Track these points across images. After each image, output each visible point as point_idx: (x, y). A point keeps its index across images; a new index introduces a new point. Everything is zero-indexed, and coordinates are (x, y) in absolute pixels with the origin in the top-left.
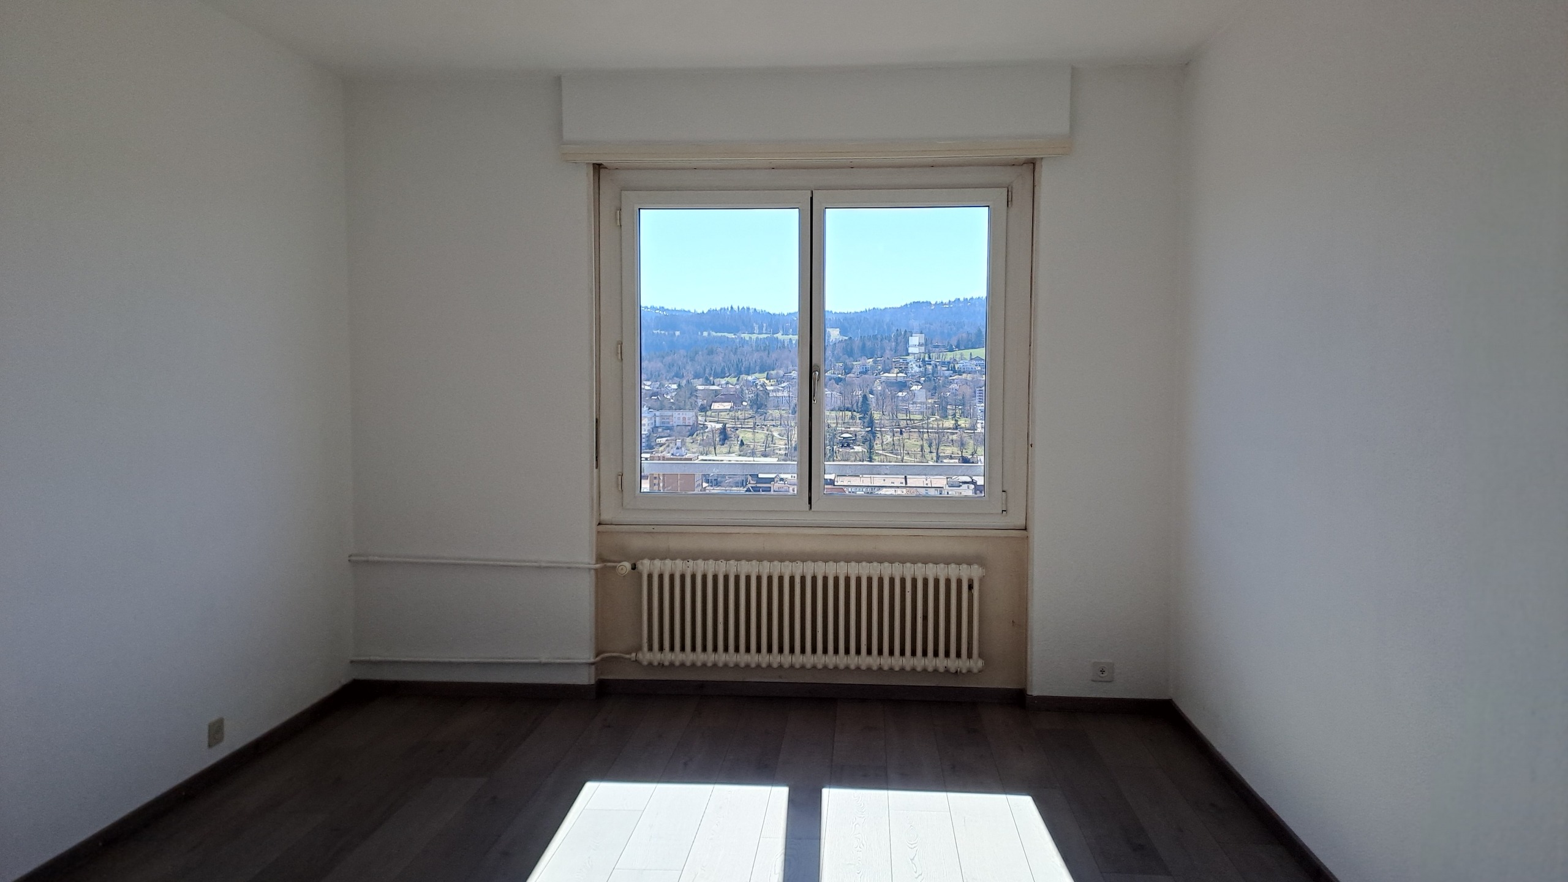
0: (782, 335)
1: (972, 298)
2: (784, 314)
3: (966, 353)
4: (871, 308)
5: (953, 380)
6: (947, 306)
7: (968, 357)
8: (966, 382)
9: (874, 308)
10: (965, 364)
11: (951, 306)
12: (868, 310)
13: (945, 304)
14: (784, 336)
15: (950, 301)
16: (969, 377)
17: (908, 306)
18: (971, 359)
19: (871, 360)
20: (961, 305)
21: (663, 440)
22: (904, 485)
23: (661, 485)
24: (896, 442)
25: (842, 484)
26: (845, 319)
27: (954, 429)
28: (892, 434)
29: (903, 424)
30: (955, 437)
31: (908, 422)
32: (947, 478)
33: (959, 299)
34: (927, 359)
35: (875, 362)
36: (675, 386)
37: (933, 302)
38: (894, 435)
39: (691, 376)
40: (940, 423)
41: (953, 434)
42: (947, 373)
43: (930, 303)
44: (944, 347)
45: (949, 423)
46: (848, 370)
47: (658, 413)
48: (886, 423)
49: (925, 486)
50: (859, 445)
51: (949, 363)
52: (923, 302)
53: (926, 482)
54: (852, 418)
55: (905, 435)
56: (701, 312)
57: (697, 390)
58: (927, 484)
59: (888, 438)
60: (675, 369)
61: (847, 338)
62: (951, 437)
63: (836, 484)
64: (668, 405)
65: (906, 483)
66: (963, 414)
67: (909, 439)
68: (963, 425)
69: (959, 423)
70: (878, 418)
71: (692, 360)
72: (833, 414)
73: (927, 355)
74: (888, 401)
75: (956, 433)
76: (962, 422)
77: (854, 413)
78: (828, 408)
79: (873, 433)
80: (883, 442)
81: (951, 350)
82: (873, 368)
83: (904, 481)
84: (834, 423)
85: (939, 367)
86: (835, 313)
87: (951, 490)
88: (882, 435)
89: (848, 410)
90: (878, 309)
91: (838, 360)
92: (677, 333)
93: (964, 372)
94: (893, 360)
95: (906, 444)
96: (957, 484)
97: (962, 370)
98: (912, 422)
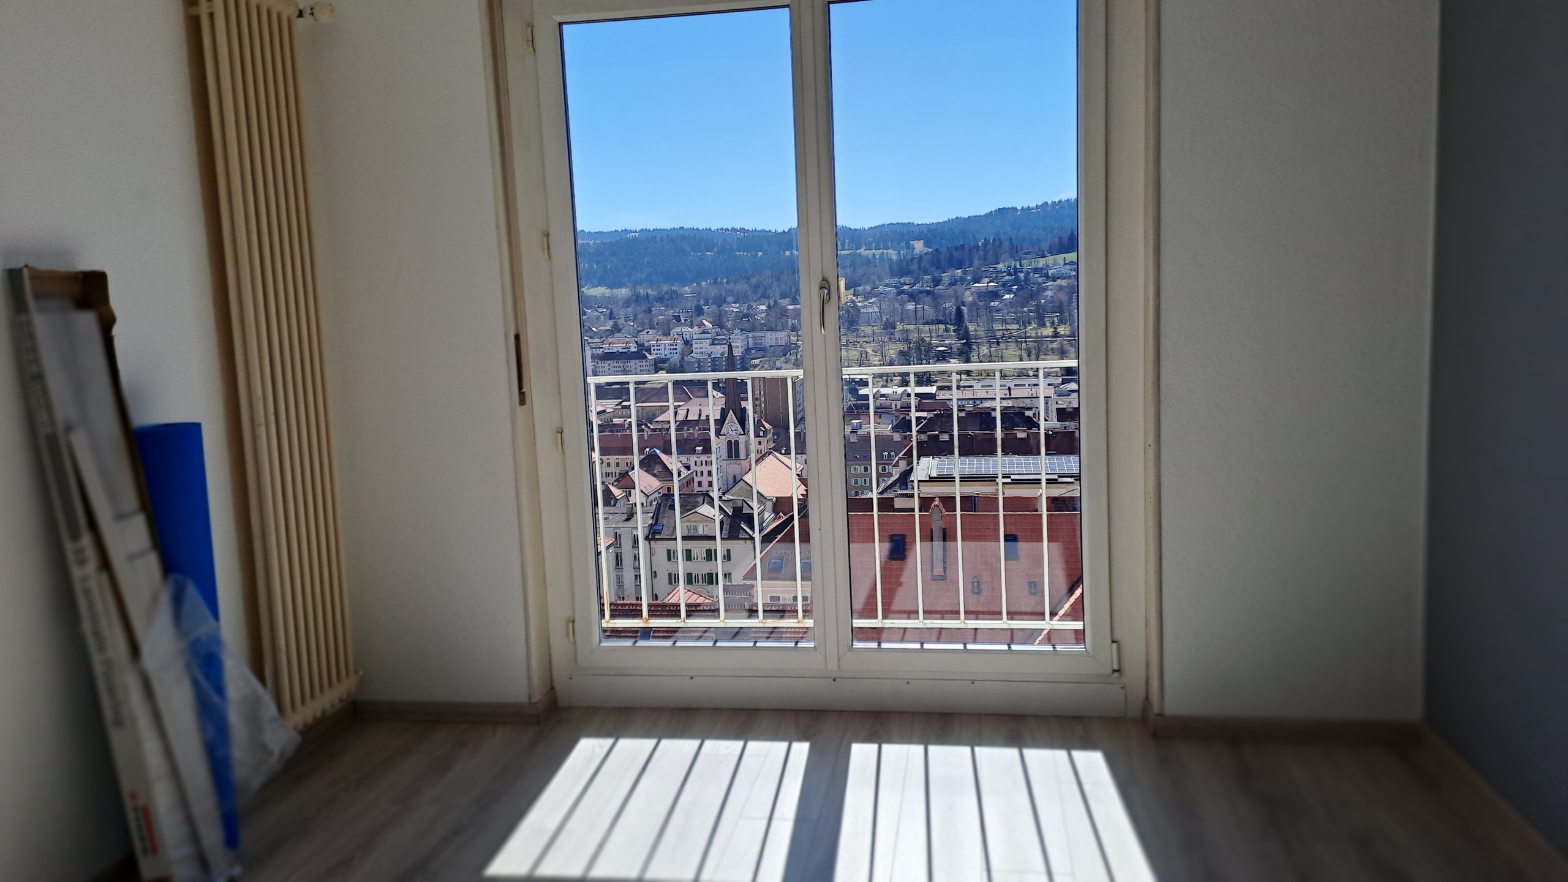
0: (865, 250)
1: (1060, 201)
2: (865, 229)
3: (1060, 258)
4: (954, 217)
5: (1047, 286)
6: (1035, 211)
7: (1062, 262)
8: (1061, 288)
9: (957, 218)
10: (1058, 269)
11: (1039, 210)
12: (951, 219)
13: (1032, 209)
14: (867, 251)
15: (1037, 206)
16: (1064, 283)
17: (994, 213)
18: (1065, 264)
19: (960, 271)
20: (1049, 208)
21: (757, 361)
22: (1008, 396)
23: (763, 405)
24: (993, 354)
25: (943, 397)
26: (929, 230)
27: (1053, 337)
28: (988, 345)
29: (999, 334)
30: (1055, 345)
31: (1005, 332)
32: (1055, 387)
33: (1047, 203)
34: (1018, 266)
35: (964, 273)
36: (763, 307)
37: (1019, 208)
38: (991, 347)
39: (778, 296)
40: (1039, 331)
41: (1052, 342)
42: (1040, 280)
43: (1016, 208)
44: (1035, 253)
45: (1048, 331)
46: (937, 282)
47: (750, 335)
48: (982, 334)
49: (1030, 396)
50: (955, 358)
51: (1042, 269)
52: (1008, 208)
53: (1031, 392)
54: (947, 330)
55: (1002, 346)
56: (782, 231)
57: (787, 310)
58: (1032, 394)
59: (984, 350)
60: (761, 290)
61: (930, 250)
62: (1050, 346)
63: (937, 398)
64: (759, 327)
65: (1010, 395)
66: (1062, 322)
67: (1006, 349)
68: (1063, 333)
69: (1058, 330)
70: (973, 329)
71: (778, 280)
72: (927, 328)
73: (1018, 263)
74: (982, 311)
75: (1056, 341)
76: (1062, 330)
77: (948, 326)
78: (921, 322)
79: (968, 345)
80: (979, 354)
81: (1044, 256)
82: (962, 280)
83: (1007, 392)
84: (928, 337)
85: (1031, 275)
86: (917, 224)
87: (1060, 399)
88: (978, 347)
89: (940, 322)
90: (961, 217)
91: (926, 273)
92: (760, 254)
93: (1058, 278)
94: (983, 269)
95: (1004, 355)
96: (1066, 393)
97: (1056, 276)
98: (1009, 332)
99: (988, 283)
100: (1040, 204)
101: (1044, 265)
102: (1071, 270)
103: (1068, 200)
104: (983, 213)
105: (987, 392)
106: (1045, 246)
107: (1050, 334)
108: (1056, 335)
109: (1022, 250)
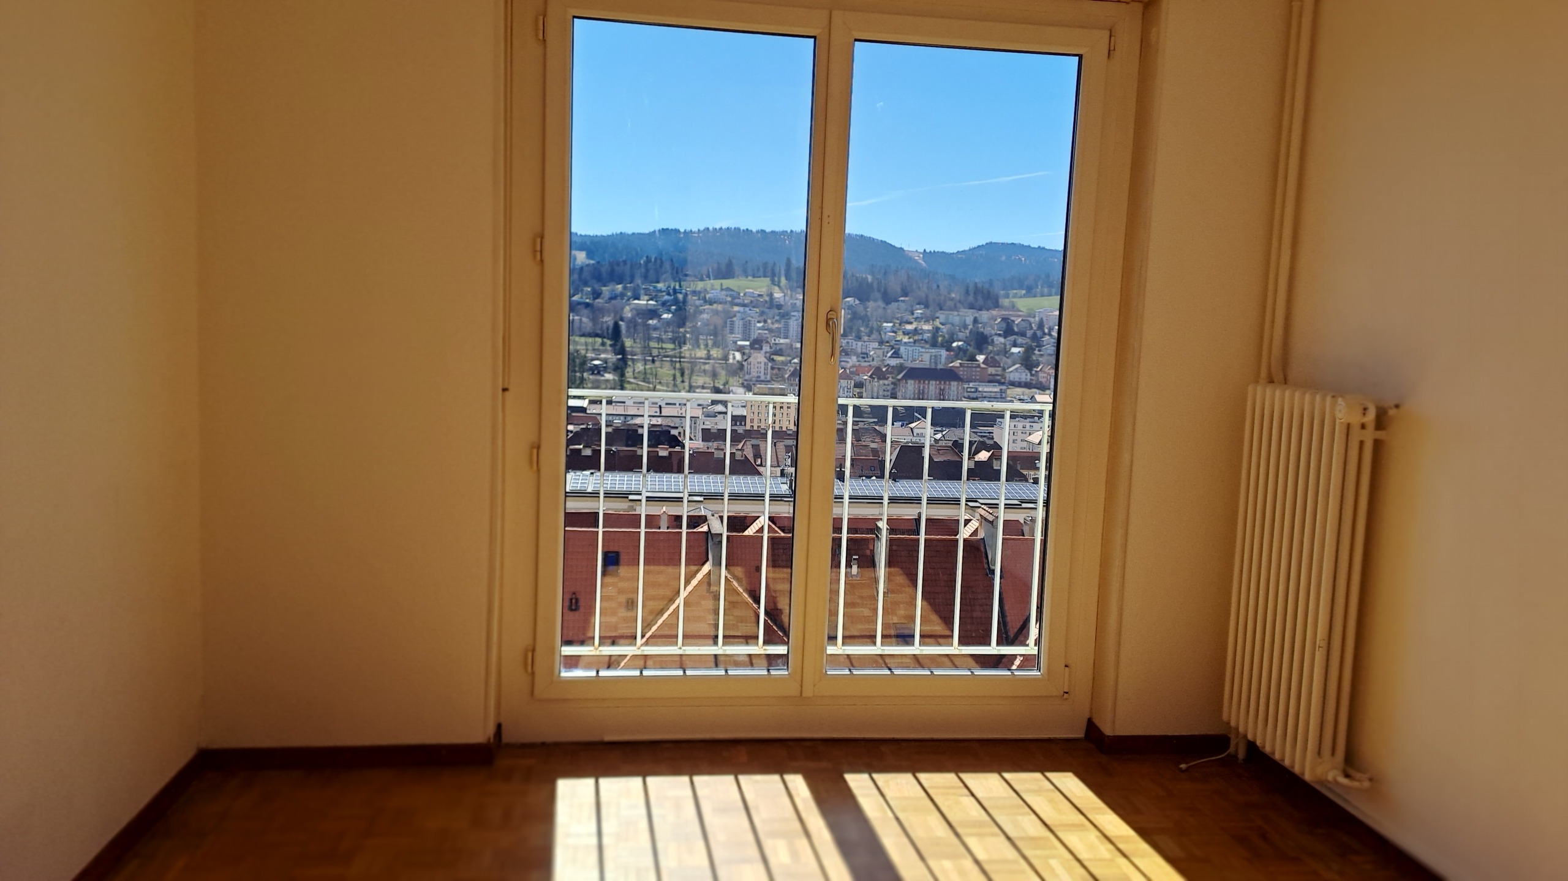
99: (648, 301)
100: (702, 228)
101: (701, 288)
102: (727, 296)
103: (728, 228)
104: (647, 232)
105: (638, 409)
106: (704, 271)
107: (704, 356)
108: (709, 357)
109: (682, 271)
